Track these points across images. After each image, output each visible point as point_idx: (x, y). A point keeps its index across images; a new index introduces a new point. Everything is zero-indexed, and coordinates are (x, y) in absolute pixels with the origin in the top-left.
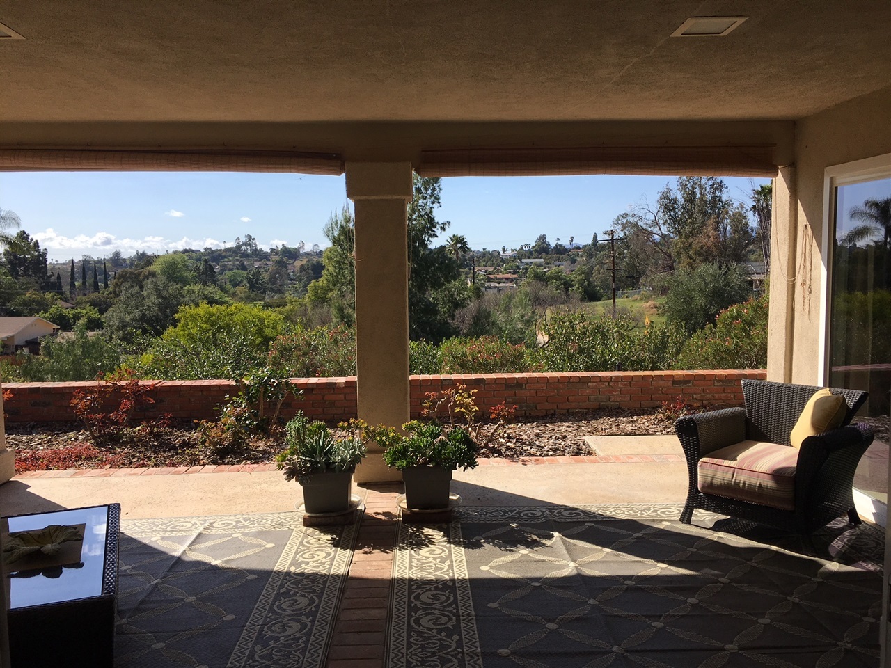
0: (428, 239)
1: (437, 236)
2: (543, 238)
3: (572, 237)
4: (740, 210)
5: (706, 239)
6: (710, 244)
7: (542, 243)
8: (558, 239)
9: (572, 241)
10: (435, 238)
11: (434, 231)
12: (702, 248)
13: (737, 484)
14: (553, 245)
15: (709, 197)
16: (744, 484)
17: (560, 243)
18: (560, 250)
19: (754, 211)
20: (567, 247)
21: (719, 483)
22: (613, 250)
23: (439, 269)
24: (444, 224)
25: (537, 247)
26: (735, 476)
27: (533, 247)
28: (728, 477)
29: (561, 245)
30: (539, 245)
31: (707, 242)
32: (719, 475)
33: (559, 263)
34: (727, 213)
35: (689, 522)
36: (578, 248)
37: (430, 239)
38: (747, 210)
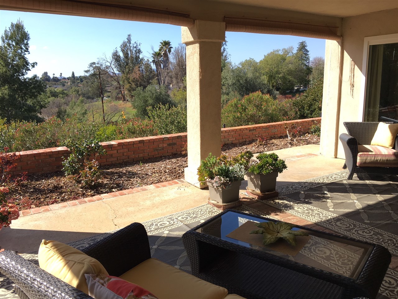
0: (25, 72)
1: (30, 70)
2: (46, 74)
3: (61, 74)
4: (148, 62)
5: (135, 75)
6: (137, 77)
7: (46, 76)
8: (54, 74)
9: (61, 75)
10: (29, 71)
11: (28, 67)
12: (134, 79)
13: (377, 160)
14: (52, 77)
15: (134, 56)
16: (380, 160)
17: (55, 76)
18: (56, 80)
19: (153, 63)
20: (59, 78)
21: (369, 161)
22: (100, 79)
23: (34, 88)
24: (34, 63)
25: (43, 78)
26: (376, 158)
27: (41, 78)
28: (373, 158)
29: (56, 77)
30: (44, 77)
31: (136, 76)
32: (369, 158)
33: (56, 86)
34: (143, 63)
35: (352, 179)
36: (65, 79)
37: (27, 71)
38: (151, 62)
